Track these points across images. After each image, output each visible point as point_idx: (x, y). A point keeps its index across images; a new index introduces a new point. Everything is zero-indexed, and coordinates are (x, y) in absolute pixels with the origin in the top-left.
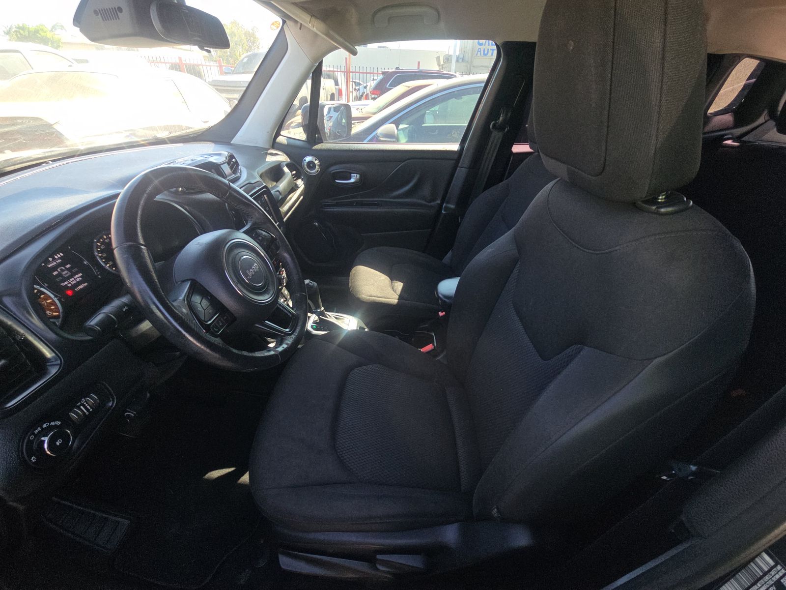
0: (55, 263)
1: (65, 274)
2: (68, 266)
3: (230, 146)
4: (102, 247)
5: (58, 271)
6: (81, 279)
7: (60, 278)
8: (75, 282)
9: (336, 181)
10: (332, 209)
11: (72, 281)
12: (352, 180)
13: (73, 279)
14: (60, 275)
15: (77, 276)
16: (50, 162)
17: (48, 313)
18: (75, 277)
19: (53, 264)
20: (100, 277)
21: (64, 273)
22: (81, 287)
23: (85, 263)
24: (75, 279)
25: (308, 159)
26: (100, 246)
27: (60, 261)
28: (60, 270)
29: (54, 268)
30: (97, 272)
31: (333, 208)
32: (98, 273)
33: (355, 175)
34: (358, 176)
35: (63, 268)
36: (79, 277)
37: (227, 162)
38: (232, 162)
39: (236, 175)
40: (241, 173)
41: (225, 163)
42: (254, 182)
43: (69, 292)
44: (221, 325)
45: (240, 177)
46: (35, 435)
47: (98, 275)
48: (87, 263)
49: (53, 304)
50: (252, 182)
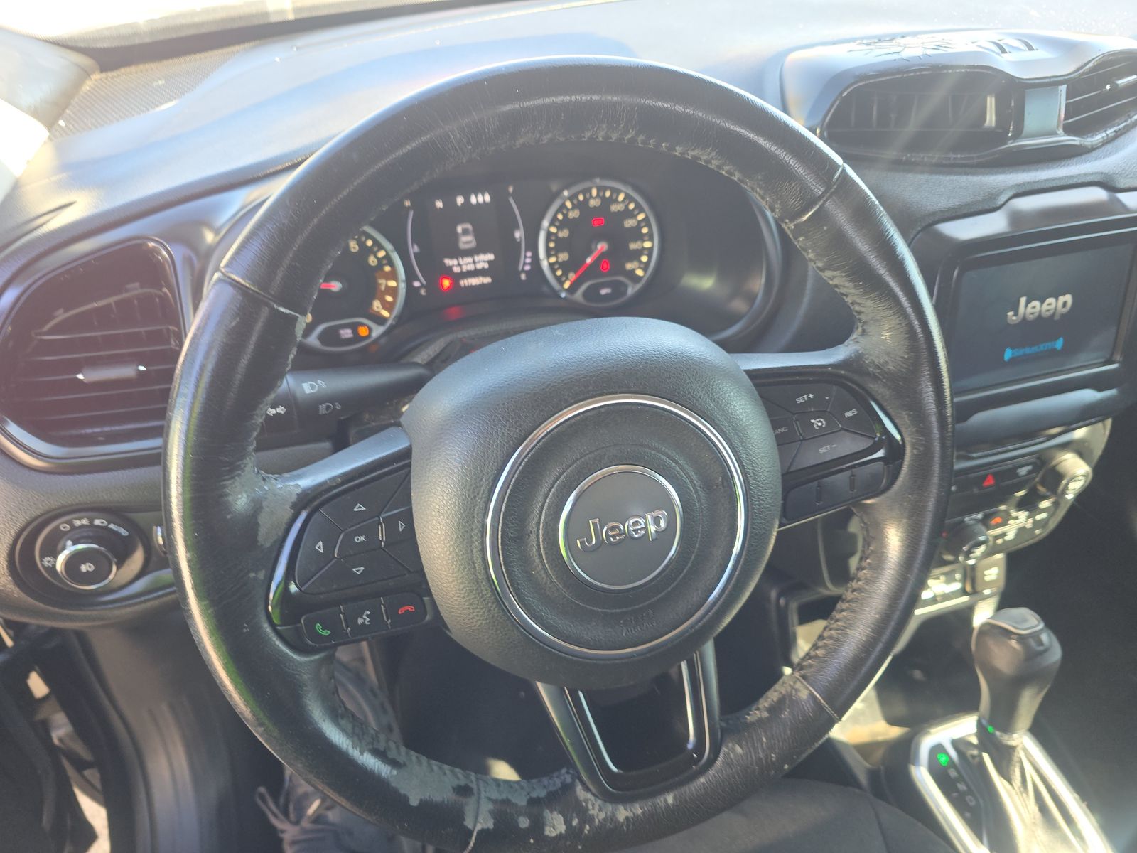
1: (464, 243)
4: (572, 215)
6: (485, 265)
7: (452, 247)
8: (471, 267)
11: (467, 264)
13: (471, 259)
15: (483, 257)
17: (377, 305)
18: (477, 258)
21: (464, 239)
22: (474, 281)
23: (517, 235)
24: (475, 263)
26: (569, 210)
28: (463, 229)
30: (525, 264)
32: (528, 267)
35: (470, 228)
36: (484, 261)
37: (1075, 84)
38: (1108, 87)
39: (1076, 140)
40: (1118, 135)
41: (1061, 83)
42: (1127, 186)
43: (446, 283)
44: (364, 623)
45: (1092, 149)
46: (73, 528)
47: (523, 271)
48: (521, 238)
49: (393, 291)
50: (1122, 183)
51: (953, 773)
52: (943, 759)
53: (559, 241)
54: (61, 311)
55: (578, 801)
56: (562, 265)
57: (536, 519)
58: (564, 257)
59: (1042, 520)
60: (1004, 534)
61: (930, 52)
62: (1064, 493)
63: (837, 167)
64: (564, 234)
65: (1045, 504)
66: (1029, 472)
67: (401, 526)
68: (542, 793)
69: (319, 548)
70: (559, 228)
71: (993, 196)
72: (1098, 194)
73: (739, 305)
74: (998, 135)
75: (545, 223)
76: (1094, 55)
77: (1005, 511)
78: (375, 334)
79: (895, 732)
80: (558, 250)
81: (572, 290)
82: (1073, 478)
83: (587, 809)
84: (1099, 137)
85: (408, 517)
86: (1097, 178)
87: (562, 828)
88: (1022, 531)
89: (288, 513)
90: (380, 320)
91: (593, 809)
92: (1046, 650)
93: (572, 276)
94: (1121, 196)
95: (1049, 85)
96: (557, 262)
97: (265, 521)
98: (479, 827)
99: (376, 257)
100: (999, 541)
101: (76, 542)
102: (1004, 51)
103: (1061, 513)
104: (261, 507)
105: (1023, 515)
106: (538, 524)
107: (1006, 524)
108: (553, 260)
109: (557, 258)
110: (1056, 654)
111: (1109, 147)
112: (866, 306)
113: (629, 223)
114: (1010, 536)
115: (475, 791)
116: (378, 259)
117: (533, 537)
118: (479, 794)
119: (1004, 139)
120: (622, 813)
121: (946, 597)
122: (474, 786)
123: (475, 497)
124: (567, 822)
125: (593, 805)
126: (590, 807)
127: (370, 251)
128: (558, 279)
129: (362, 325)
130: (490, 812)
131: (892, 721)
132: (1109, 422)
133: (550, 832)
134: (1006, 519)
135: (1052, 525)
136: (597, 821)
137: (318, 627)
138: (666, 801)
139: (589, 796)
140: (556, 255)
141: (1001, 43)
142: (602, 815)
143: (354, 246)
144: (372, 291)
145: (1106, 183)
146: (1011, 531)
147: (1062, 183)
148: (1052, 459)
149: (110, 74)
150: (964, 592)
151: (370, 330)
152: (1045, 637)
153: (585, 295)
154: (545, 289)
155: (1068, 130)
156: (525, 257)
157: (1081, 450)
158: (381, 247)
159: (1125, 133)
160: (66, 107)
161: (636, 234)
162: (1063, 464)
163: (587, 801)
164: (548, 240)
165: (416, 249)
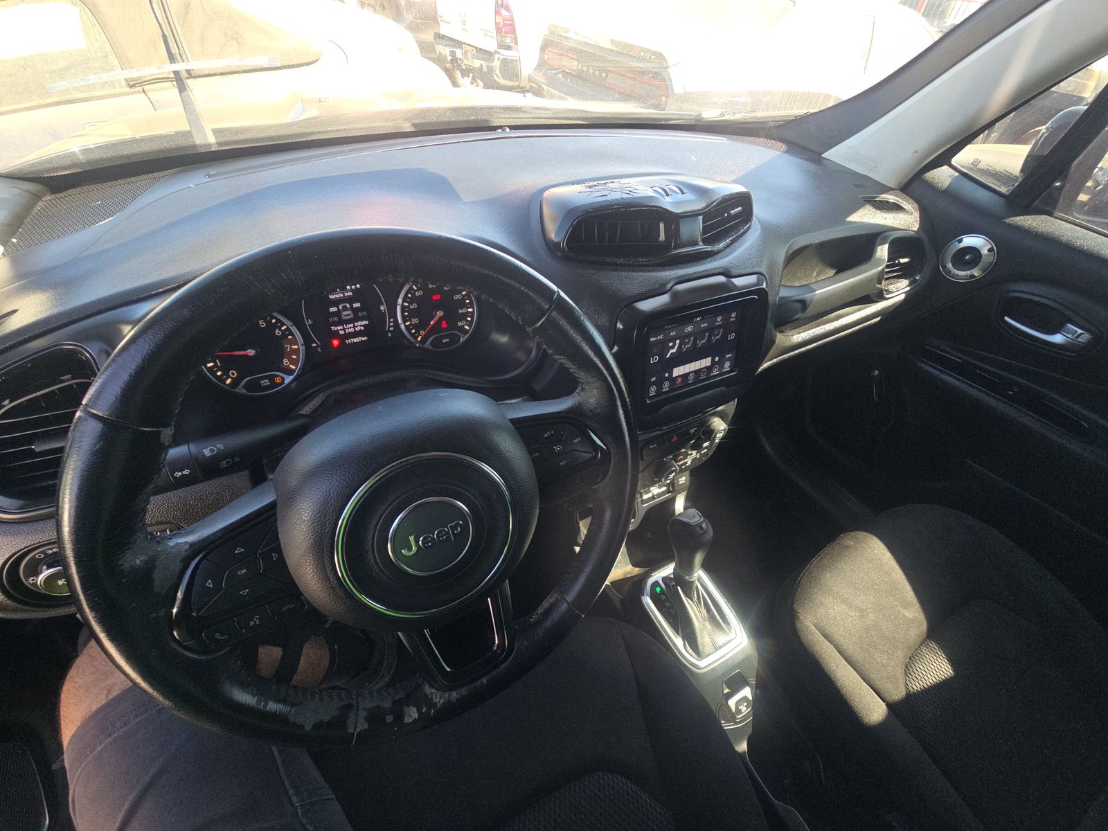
0: (342, 295)
1: (345, 315)
2: (357, 305)
3: (811, 166)
4: (417, 294)
5: (338, 308)
6: (362, 328)
7: (336, 319)
8: (352, 330)
9: (1006, 318)
10: (937, 373)
11: (349, 328)
12: (1058, 338)
13: (352, 325)
14: (338, 313)
15: (360, 323)
16: (508, 130)
17: (285, 361)
18: (356, 324)
19: (337, 296)
20: (389, 335)
21: (345, 313)
22: (356, 340)
23: (382, 308)
24: (354, 327)
25: (970, 241)
26: (415, 291)
27: (350, 294)
28: (343, 307)
29: (336, 303)
30: (390, 327)
31: (942, 372)
32: (392, 329)
33: (1080, 331)
34: (1085, 337)
35: (348, 305)
36: (361, 326)
37: (707, 214)
38: (726, 215)
39: (709, 248)
40: (733, 242)
41: (699, 215)
42: (737, 274)
43: (336, 342)
44: (255, 625)
45: (719, 252)
46: (47, 555)
47: (389, 331)
48: (385, 310)
49: (297, 352)
50: (735, 272)
51: (663, 597)
52: (658, 590)
53: (410, 311)
54: (7, 402)
55: (426, 696)
56: (415, 326)
57: (371, 542)
58: (415, 321)
59: (705, 453)
60: (686, 463)
61: (625, 196)
62: (714, 439)
63: (554, 292)
64: (414, 306)
65: (706, 444)
66: (695, 431)
67: (275, 556)
68: (402, 695)
69: (209, 584)
70: (410, 303)
71: (664, 285)
72: (722, 279)
73: (520, 355)
74: (666, 246)
75: (400, 301)
76: (717, 197)
77: (685, 452)
78: (286, 382)
79: (637, 571)
80: (411, 317)
81: (424, 341)
82: (719, 432)
83: (432, 699)
84: (722, 245)
85: (279, 550)
86: (721, 271)
87: (416, 715)
88: (694, 460)
89: (179, 566)
90: (290, 372)
91: (436, 698)
92: (705, 532)
93: (422, 332)
94: (733, 280)
95: (692, 215)
96: (411, 325)
97: (158, 577)
98: (358, 730)
99: (280, 329)
100: (684, 467)
101: (48, 568)
102: (667, 195)
103: (714, 448)
104: (154, 567)
105: (694, 452)
106: (373, 544)
107: (686, 458)
108: (407, 323)
109: (411, 322)
110: (711, 533)
111: (728, 249)
112: (582, 376)
113: (457, 297)
114: (689, 463)
115: (355, 705)
116: (281, 331)
117: (370, 553)
118: (358, 707)
119: (669, 250)
120: (454, 695)
121: (659, 495)
122: (354, 702)
123: (322, 536)
124: (419, 711)
125: (436, 696)
126: (434, 697)
127: (275, 326)
128: (413, 335)
129: (277, 376)
130: (365, 719)
131: (635, 565)
132: (736, 400)
133: (407, 720)
134: (686, 455)
135: (710, 453)
136: (439, 705)
137: (218, 636)
138: (482, 683)
139: (433, 690)
140: (410, 320)
141: (666, 188)
142: (442, 701)
143: (262, 324)
144: (281, 353)
145: (726, 273)
146: (689, 461)
147: (702, 274)
148: (708, 421)
149: (59, 195)
150: (668, 491)
151: (283, 379)
152: (704, 525)
153: (431, 344)
154: (405, 342)
155: (706, 241)
156: (390, 322)
157: (722, 416)
158: (283, 324)
159: (736, 240)
160: (19, 227)
161: (462, 304)
162: (713, 424)
163: (432, 694)
164: (403, 311)
165: (310, 322)
